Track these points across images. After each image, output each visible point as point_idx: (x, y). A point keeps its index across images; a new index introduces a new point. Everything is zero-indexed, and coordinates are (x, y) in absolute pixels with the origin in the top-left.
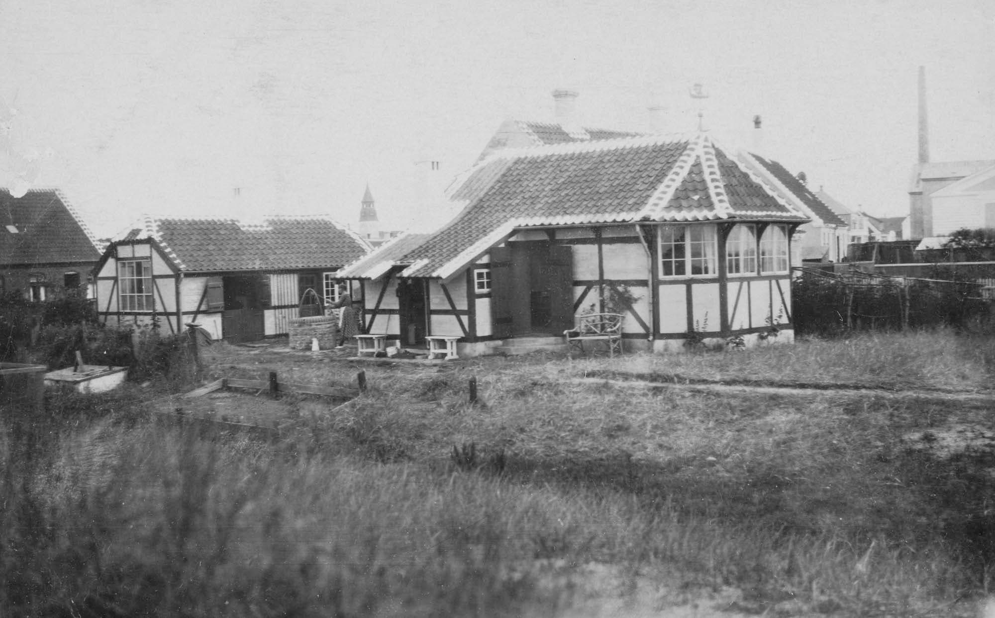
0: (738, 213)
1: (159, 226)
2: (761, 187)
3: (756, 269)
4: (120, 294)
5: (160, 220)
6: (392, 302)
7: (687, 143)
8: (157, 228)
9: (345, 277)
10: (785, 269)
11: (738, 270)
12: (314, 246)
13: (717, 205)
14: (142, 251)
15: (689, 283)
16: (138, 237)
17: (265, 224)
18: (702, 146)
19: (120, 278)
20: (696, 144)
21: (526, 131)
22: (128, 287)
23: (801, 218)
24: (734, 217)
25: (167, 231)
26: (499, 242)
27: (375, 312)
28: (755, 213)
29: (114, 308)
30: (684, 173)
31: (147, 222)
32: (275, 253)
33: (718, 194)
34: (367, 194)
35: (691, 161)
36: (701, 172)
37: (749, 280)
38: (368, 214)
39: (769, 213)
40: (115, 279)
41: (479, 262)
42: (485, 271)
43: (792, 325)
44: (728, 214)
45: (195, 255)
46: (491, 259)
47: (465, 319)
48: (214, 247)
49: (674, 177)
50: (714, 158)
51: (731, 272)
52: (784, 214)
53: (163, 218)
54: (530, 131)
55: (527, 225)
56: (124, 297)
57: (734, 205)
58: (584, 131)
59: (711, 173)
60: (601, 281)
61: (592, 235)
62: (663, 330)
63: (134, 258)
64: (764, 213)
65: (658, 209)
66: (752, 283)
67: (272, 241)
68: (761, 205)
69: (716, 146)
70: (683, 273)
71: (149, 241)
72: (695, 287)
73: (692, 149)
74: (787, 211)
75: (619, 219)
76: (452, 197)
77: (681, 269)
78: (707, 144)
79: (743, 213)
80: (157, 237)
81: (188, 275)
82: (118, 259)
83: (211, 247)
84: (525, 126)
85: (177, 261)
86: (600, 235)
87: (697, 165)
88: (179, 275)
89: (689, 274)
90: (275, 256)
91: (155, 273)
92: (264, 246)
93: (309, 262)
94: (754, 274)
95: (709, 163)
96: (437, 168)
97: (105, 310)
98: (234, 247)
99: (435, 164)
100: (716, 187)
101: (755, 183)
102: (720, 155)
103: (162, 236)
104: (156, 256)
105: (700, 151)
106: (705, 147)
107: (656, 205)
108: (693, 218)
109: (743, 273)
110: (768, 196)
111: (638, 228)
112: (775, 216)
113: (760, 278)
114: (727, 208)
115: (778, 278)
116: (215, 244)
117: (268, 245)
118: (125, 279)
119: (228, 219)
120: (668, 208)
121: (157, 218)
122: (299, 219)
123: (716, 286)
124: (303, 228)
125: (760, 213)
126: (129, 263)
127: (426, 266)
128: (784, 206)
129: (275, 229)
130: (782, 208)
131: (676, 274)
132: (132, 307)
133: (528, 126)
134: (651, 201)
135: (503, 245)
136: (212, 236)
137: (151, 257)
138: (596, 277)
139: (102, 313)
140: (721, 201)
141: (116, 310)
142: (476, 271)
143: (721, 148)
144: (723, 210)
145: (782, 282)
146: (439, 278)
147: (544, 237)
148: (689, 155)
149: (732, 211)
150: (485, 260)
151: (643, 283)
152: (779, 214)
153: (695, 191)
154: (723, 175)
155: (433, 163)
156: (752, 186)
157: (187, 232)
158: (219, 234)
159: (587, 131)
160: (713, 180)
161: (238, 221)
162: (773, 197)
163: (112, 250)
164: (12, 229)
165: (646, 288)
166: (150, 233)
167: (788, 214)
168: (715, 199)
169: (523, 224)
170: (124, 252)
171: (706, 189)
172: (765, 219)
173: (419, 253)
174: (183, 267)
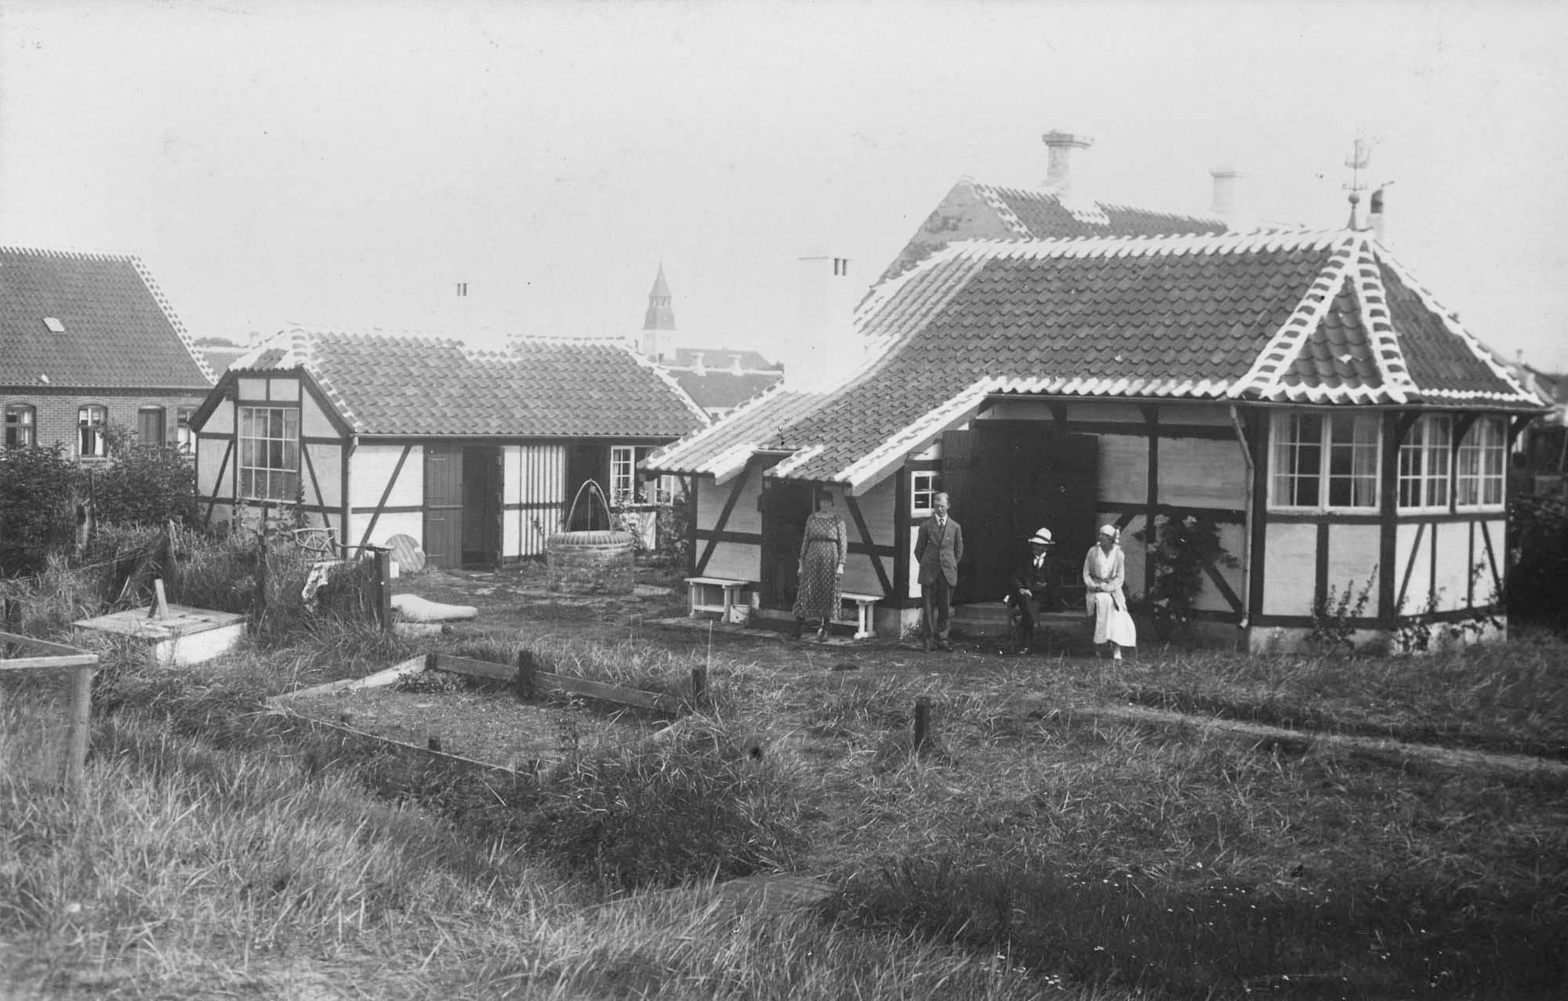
0: (1426, 392)
1: (316, 346)
2: (1463, 342)
3: (1448, 501)
4: (240, 466)
5: (320, 335)
6: (748, 519)
7: (1327, 251)
8: (313, 350)
9: (664, 468)
10: (1498, 501)
11: (1416, 503)
12: (596, 394)
13: (1387, 376)
14: (285, 390)
15: (1324, 523)
16: (279, 366)
17: (509, 352)
18: (1357, 259)
19: (240, 437)
20: (1347, 254)
21: (996, 205)
22: (254, 454)
23: (1535, 406)
24: (1420, 402)
25: (332, 357)
26: (960, 421)
27: (716, 537)
28: (1455, 394)
29: (226, 492)
30: (1323, 309)
31: (294, 338)
32: (526, 407)
33: (1388, 355)
34: (659, 283)
35: (1336, 287)
36: (1354, 311)
37: (1435, 520)
38: (657, 315)
39: (1480, 394)
40: (232, 439)
41: (920, 457)
42: (930, 474)
43: (1504, 607)
44: (1408, 394)
45: (381, 403)
46: (943, 451)
47: (888, 563)
48: (416, 390)
49: (1303, 316)
50: (1378, 282)
51: (1404, 504)
52: (1506, 397)
53: (326, 332)
54: (1004, 206)
55: (1014, 391)
56: (246, 473)
57: (1420, 377)
58: (1098, 210)
59: (1374, 313)
60: (1152, 508)
61: (1139, 418)
62: (1268, 610)
63: (268, 402)
64: (1471, 394)
65: (1274, 377)
66: (1440, 527)
67: (521, 383)
68: (1464, 379)
69: (1383, 260)
70: (1314, 502)
71: (298, 373)
72: (1334, 529)
73: (1338, 265)
74: (1511, 391)
75: (1198, 392)
76: (866, 326)
77: (1308, 494)
78: (1364, 255)
79: (1435, 392)
80: (312, 367)
81: (366, 441)
82: (238, 403)
83: (410, 391)
84: (995, 196)
85: (348, 414)
86: (1156, 418)
87: (1348, 294)
88: (351, 440)
89: (1325, 506)
90: (525, 413)
91: (306, 433)
92: (507, 392)
93: (586, 426)
94: (1444, 510)
95: (1371, 293)
96: (844, 274)
97: (210, 494)
98: (452, 391)
99: (841, 264)
100: (1384, 341)
101: (1452, 335)
102: (1389, 276)
103: (321, 365)
104: (308, 401)
105: (1351, 268)
106: (1362, 260)
107: (1271, 369)
108: (1340, 398)
109: (1424, 509)
110: (1476, 360)
111: (1234, 413)
112: (1491, 401)
113: (1453, 517)
114: (1406, 383)
115: (1484, 518)
116: (418, 385)
117: (513, 392)
118: (249, 440)
119: (443, 339)
120: (1293, 377)
121: (314, 332)
122: (570, 343)
123: (1375, 531)
124: (578, 360)
125: (1463, 395)
126: (258, 411)
127: (820, 457)
128: (1504, 381)
129: (528, 360)
130: (1502, 386)
131: (1299, 504)
132: (260, 491)
133: (1001, 195)
134: (1261, 360)
135: (965, 427)
136: (412, 369)
137: (299, 404)
138: (1143, 500)
139: (205, 499)
140: (1393, 369)
141: (230, 495)
142: (915, 474)
143: (1392, 264)
144: (1398, 387)
145: (1491, 525)
146: (845, 484)
147: (1046, 416)
148: (1332, 276)
149: (1413, 388)
150: (931, 454)
151: (1237, 518)
152: (1497, 396)
153: (1345, 346)
154: (1395, 317)
155: (836, 260)
156: (1447, 341)
157: (368, 359)
158: (427, 365)
159: (1103, 209)
160: (1378, 327)
161: (461, 343)
162: (1484, 362)
163: (228, 387)
164: (54, 325)
165: (1239, 526)
166: (301, 359)
167: (1512, 398)
168: (1382, 364)
169: (1007, 389)
170: (250, 390)
171: (1364, 342)
172: (1473, 406)
173: (806, 432)
174: (358, 425)
